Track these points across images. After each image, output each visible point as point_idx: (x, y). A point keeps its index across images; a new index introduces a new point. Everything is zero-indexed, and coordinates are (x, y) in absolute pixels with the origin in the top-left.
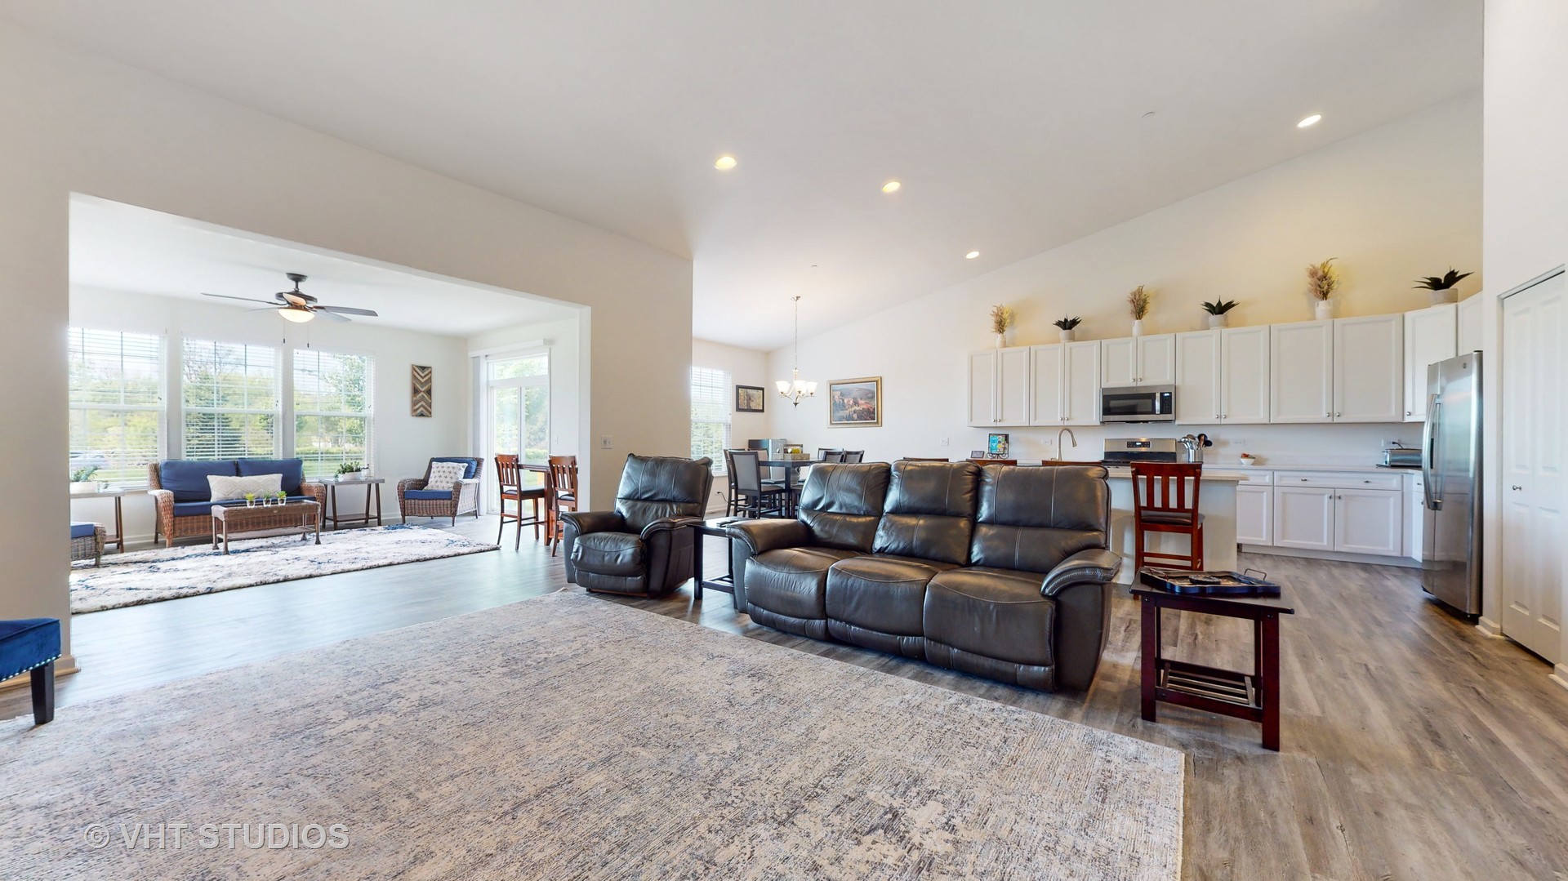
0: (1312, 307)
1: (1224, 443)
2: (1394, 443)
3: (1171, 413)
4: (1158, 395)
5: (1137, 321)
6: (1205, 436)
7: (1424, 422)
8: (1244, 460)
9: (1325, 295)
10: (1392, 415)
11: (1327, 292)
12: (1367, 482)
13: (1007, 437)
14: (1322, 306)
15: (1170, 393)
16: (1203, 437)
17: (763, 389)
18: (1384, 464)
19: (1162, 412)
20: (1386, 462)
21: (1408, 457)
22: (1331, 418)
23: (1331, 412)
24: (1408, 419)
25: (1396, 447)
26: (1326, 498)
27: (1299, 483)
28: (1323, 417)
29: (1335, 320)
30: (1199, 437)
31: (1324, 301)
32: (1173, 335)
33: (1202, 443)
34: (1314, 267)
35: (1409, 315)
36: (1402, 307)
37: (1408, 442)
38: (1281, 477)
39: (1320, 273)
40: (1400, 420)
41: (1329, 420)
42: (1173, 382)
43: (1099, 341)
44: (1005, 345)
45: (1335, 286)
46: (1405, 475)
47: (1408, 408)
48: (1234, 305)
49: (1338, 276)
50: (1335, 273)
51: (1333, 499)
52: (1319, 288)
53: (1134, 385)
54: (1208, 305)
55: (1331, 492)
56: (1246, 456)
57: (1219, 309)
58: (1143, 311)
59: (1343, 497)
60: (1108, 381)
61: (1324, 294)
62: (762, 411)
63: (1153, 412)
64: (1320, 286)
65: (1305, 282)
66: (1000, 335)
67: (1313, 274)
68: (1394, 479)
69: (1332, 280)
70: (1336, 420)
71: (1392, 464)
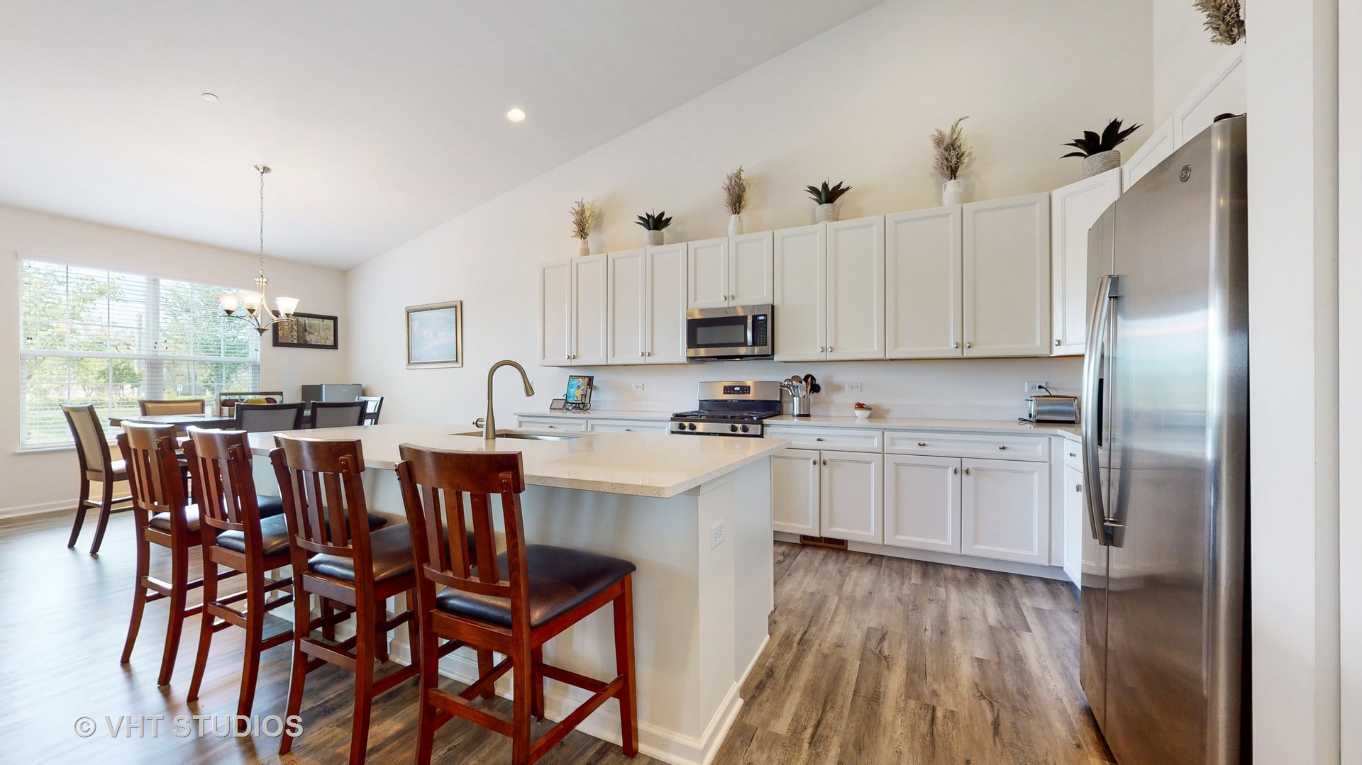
0: (939, 189)
1: (838, 388)
2: (1040, 387)
3: (765, 344)
4: (750, 321)
5: (733, 216)
6: (813, 378)
7: (1083, 356)
8: (858, 413)
9: (953, 173)
10: (1036, 346)
11: (957, 168)
12: (1004, 448)
13: (591, 379)
14: (951, 185)
15: (765, 315)
16: (810, 380)
17: (335, 319)
18: (1028, 418)
19: (754, 344)
20: (1030, 416)
21: (1058, 408)
22: (959, 350)
23: (959, 341)
24: (1057, 351)
25: (1043, 392)
26: (950, 471)
27: (915, 448)
28: (950, 350)
29: (964, 205)
30: (806, 379)
31: (953, 181)
32: (770, 233)
33: (809, 388)
34: (940, 133)
35: (1057, 194)
36: (1048, 184)
37: (1060, 385)
38: (893, 439)
39: (947, 141)
40: (1045, 352)
41: (958, 354)
42: (770, 302)
43: (685, 244)
44: (586, 252)
45: (966, 160)
46: (1053, 438)
47: (1057, 335)
48: (843, 191)
49: (971, 148)
50: (968, 144)
51: (959, 475)
52: (945, 162)
53: (725, 305)
54: (813, 190)
55: (957, 465)
56: (860, 406)
57: (829, 195)
58: (740, 202)
59: (972, 472)
60: (695, 299)
61: (952, 171)
62: (335, 346)
63: (745, 344)
64: (947, 159)
65: (930, 155)
66: (579, 241)
67: (939, 141)
68: (1037, 443)
69: (963, 150)
70: (967, 353)
71: (1039, 417)
